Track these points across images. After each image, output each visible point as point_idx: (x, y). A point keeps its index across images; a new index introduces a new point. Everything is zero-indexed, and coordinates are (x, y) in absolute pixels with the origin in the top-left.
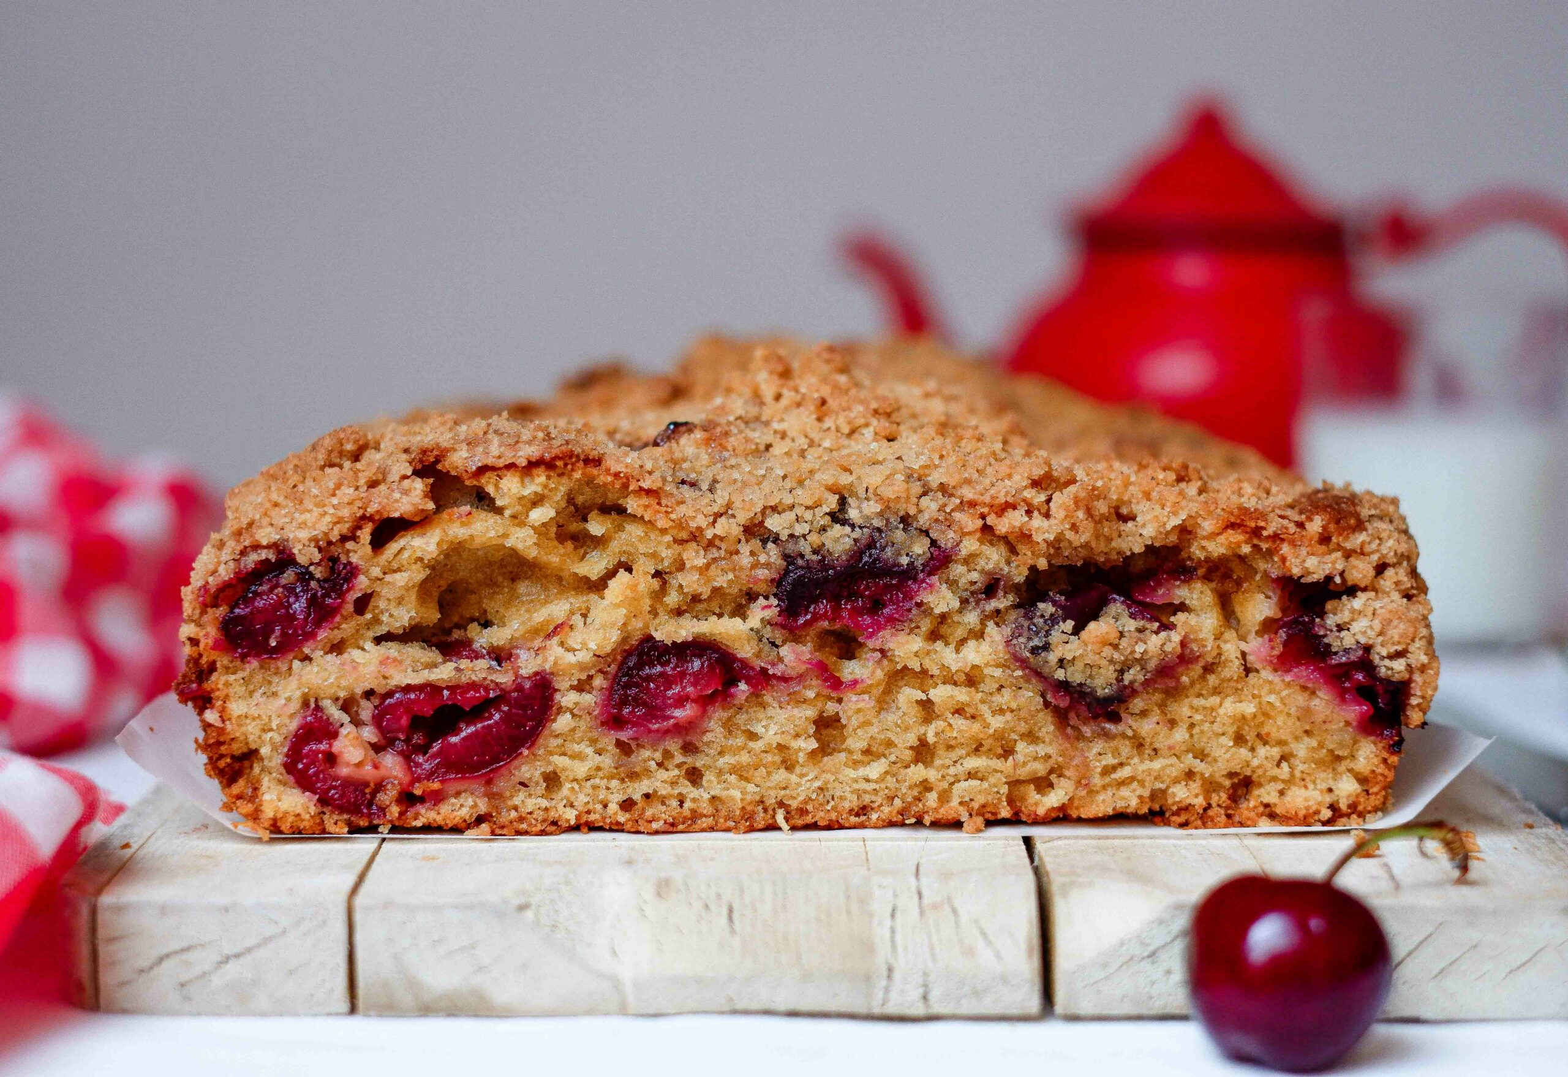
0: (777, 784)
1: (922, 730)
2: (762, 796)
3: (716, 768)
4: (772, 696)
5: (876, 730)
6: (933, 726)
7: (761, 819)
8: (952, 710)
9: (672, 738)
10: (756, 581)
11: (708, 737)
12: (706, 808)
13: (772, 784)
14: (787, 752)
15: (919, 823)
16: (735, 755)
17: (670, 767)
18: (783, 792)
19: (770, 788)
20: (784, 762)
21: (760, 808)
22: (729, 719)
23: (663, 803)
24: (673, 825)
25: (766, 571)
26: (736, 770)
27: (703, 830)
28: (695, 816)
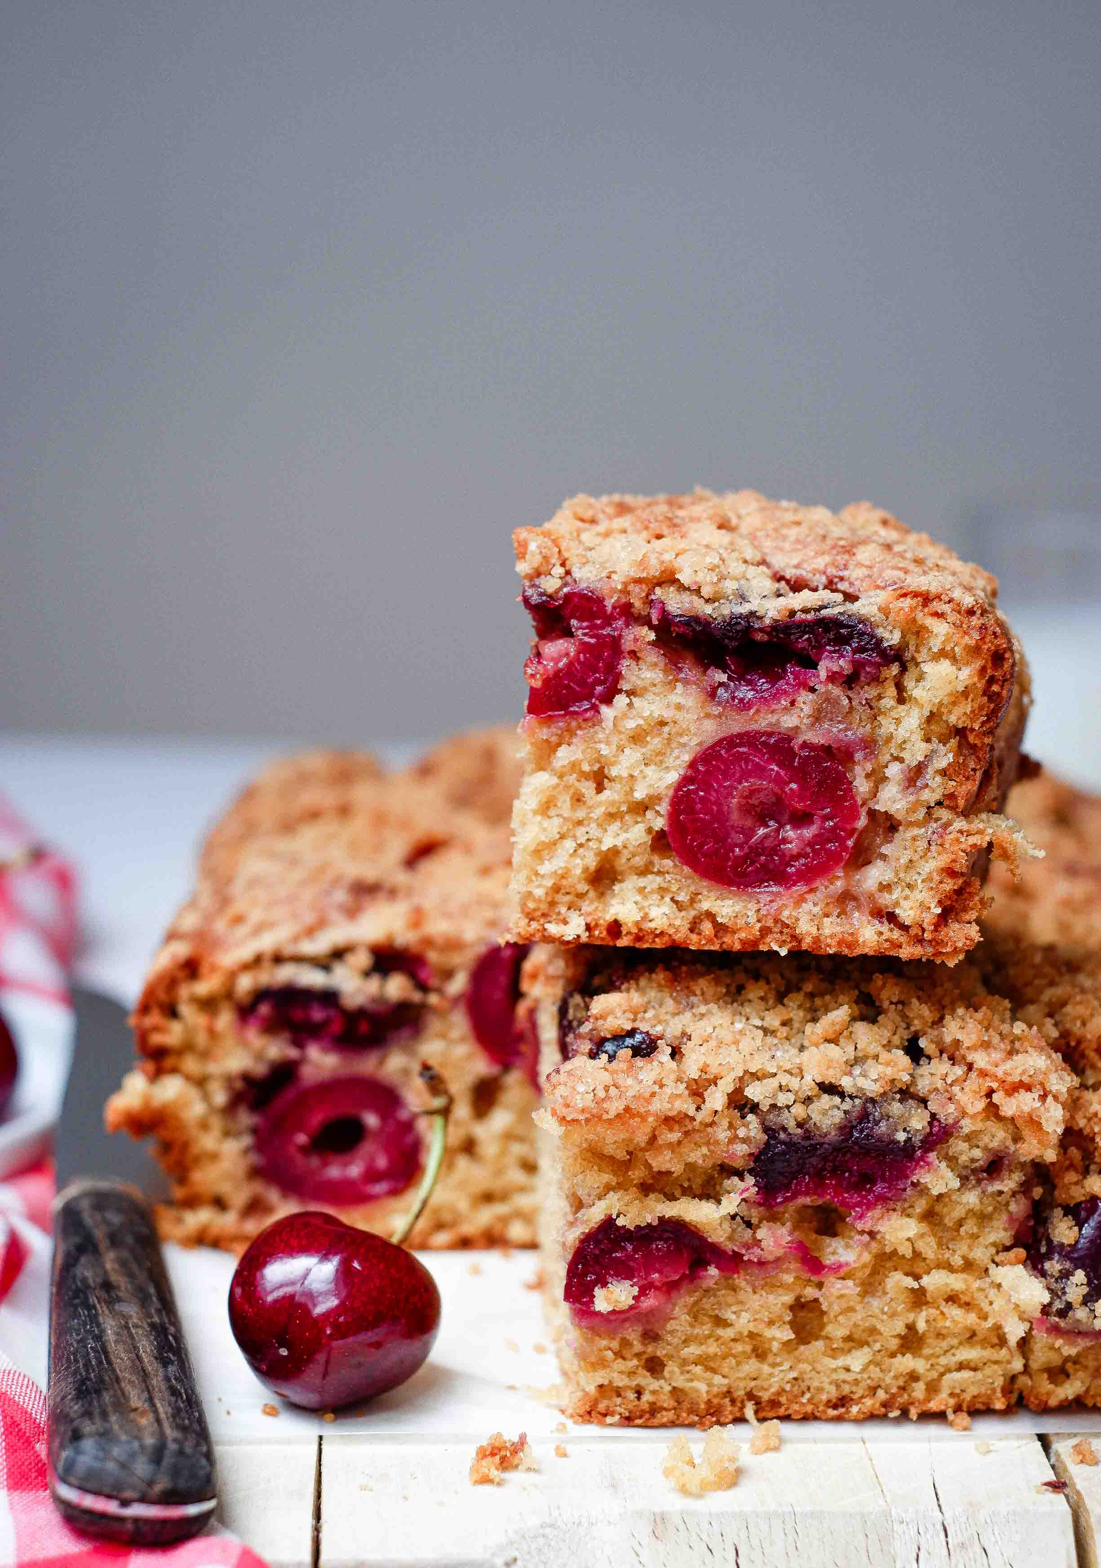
0: (747, 1375)
1: (911, 1317)
2: (730, 1387)
3: (679, 1357)
4: (745, 1280)
5: (859, 1317)
6: (924, 1314)
7: (729, 1411)
8: (946, 1297)
9: (631, 1326)
10: (733, 1156)
11: (671, 1325)
12: (667, 1401)
13: (740, 1375)
14: (759, 1339)
15: (905, 1415)
16: (702, 1344)
17: (628, 1356)
18: (753, 1384)
19: (739, 1378)
20: (755, 1350)
21: (727, 1400)
22: (696, 1303)
23: (619, 1395)
24: (628, 1419)
25: (745, 1146)
26: (702, 1361)
27: (663, 1426)
28: (654, 1410)
